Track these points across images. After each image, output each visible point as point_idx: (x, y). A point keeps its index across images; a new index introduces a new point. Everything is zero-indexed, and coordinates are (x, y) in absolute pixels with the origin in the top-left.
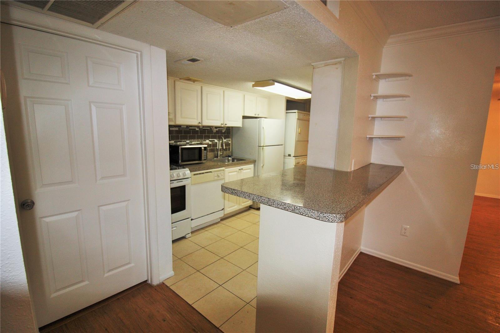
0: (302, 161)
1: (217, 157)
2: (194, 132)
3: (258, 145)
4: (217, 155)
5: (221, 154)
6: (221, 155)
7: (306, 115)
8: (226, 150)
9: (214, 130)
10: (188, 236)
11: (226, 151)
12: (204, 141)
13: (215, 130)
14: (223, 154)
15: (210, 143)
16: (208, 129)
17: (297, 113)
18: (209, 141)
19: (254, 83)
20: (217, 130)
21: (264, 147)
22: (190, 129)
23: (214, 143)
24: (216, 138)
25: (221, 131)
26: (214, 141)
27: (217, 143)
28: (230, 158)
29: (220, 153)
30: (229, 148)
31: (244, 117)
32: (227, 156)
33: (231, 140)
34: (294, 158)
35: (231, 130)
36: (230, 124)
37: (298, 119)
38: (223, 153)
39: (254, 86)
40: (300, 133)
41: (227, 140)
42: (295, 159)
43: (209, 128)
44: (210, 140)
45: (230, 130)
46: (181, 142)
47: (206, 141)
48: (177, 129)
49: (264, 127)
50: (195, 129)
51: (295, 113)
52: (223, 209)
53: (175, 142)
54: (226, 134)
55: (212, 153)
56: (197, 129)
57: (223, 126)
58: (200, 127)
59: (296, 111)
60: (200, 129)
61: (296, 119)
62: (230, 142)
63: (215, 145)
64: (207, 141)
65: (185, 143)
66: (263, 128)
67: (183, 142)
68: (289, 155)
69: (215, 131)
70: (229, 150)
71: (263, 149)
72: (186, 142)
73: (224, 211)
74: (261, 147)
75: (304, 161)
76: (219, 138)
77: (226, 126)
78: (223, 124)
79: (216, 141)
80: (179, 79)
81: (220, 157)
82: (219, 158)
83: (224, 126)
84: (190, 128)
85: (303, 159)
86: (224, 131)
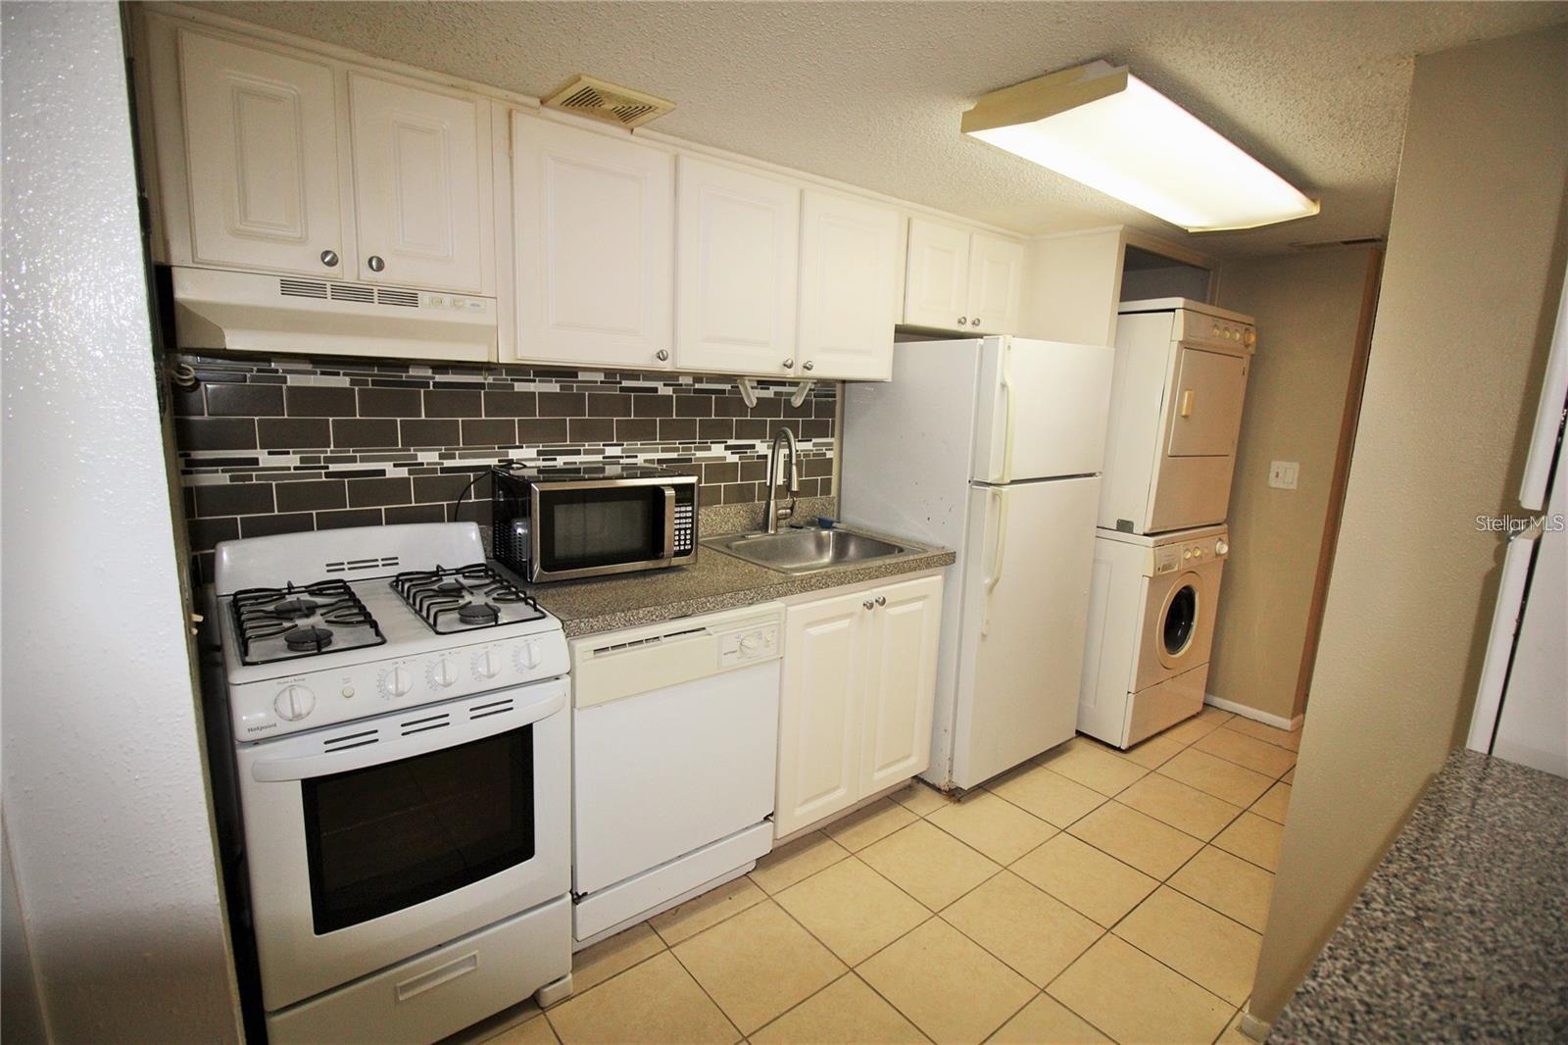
0: (1189, 555)
1: (764, 527)
2: (649, 401)
3: (973, 471)
4: (760, 518)
5: (780, 512)
6: (785, 517)
7: (1221, 323)
8: (807, 489)
9: (749, 396)
10: (550, 994)
11: (813, 499)
12: (696, 449)
13: (752, 396)
14: (792, 514)
15: (732, 458)
16: (723, 391)
17: (1180, 313)
18: (727, 448)
19: (970, 106)
20: (770, 393)
21: (1005, 489)
22: (623, 389)
23: (752, 457)
24: (761, 436)
25: (788, 402)
26: (753, 447)
27: (766, 457)
28: (825, 533)
29: (777, 509)
30: (827, 484)
31: (905, 333)
32: (811, 524)
33: (836, 447)
34: (1151, 540)
35: (838, 398)
36: (828, 368)
37: (1185, 344)
38: (792, 509)
39: (971, 123)
40: (1186, 417)
41: (815, 445)
42: (1157, 545)
43: (728, 387)
44: (731, 442)
45: (834, 396)
46: (578, 452)
47: (709, 449)
48: (554, 387)
49: (1010, 383)
50: (655, 390)
51: (1173, 310)
52: (772, 815)
53: (539, 453)
54: (813, 418)
55: (739, 506)
56: (664, 391)
57: (790, 373)
58: (682, 380)
59: (1178, 302)
60: (677, 387)
61: (1175, 345)
62: (829, 455)
63: (757, 467)
64: (717, 450)
65: (599, 458)
66: (1004, 386)
67: (587, 452)
68: (1125, 526)
69: (755, 402)
70: (826, 490)
71: (994, 495)
72: (602, 452)
73: (775, 827)
74: (990, 489)
75: (1198, 553)
76: (778, 437)
77: (809, 374)
78: (790, 367)
79: (762, 447)
80: (536, 102)
81: (777, 527)
82: (771, 532)
83: (799, 374)
84: (625, 383)
85: (1191, 544)
86: (797, 402)
